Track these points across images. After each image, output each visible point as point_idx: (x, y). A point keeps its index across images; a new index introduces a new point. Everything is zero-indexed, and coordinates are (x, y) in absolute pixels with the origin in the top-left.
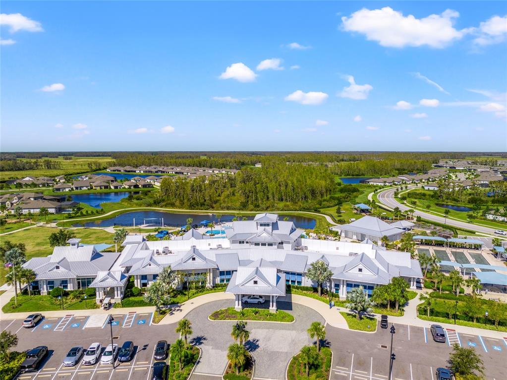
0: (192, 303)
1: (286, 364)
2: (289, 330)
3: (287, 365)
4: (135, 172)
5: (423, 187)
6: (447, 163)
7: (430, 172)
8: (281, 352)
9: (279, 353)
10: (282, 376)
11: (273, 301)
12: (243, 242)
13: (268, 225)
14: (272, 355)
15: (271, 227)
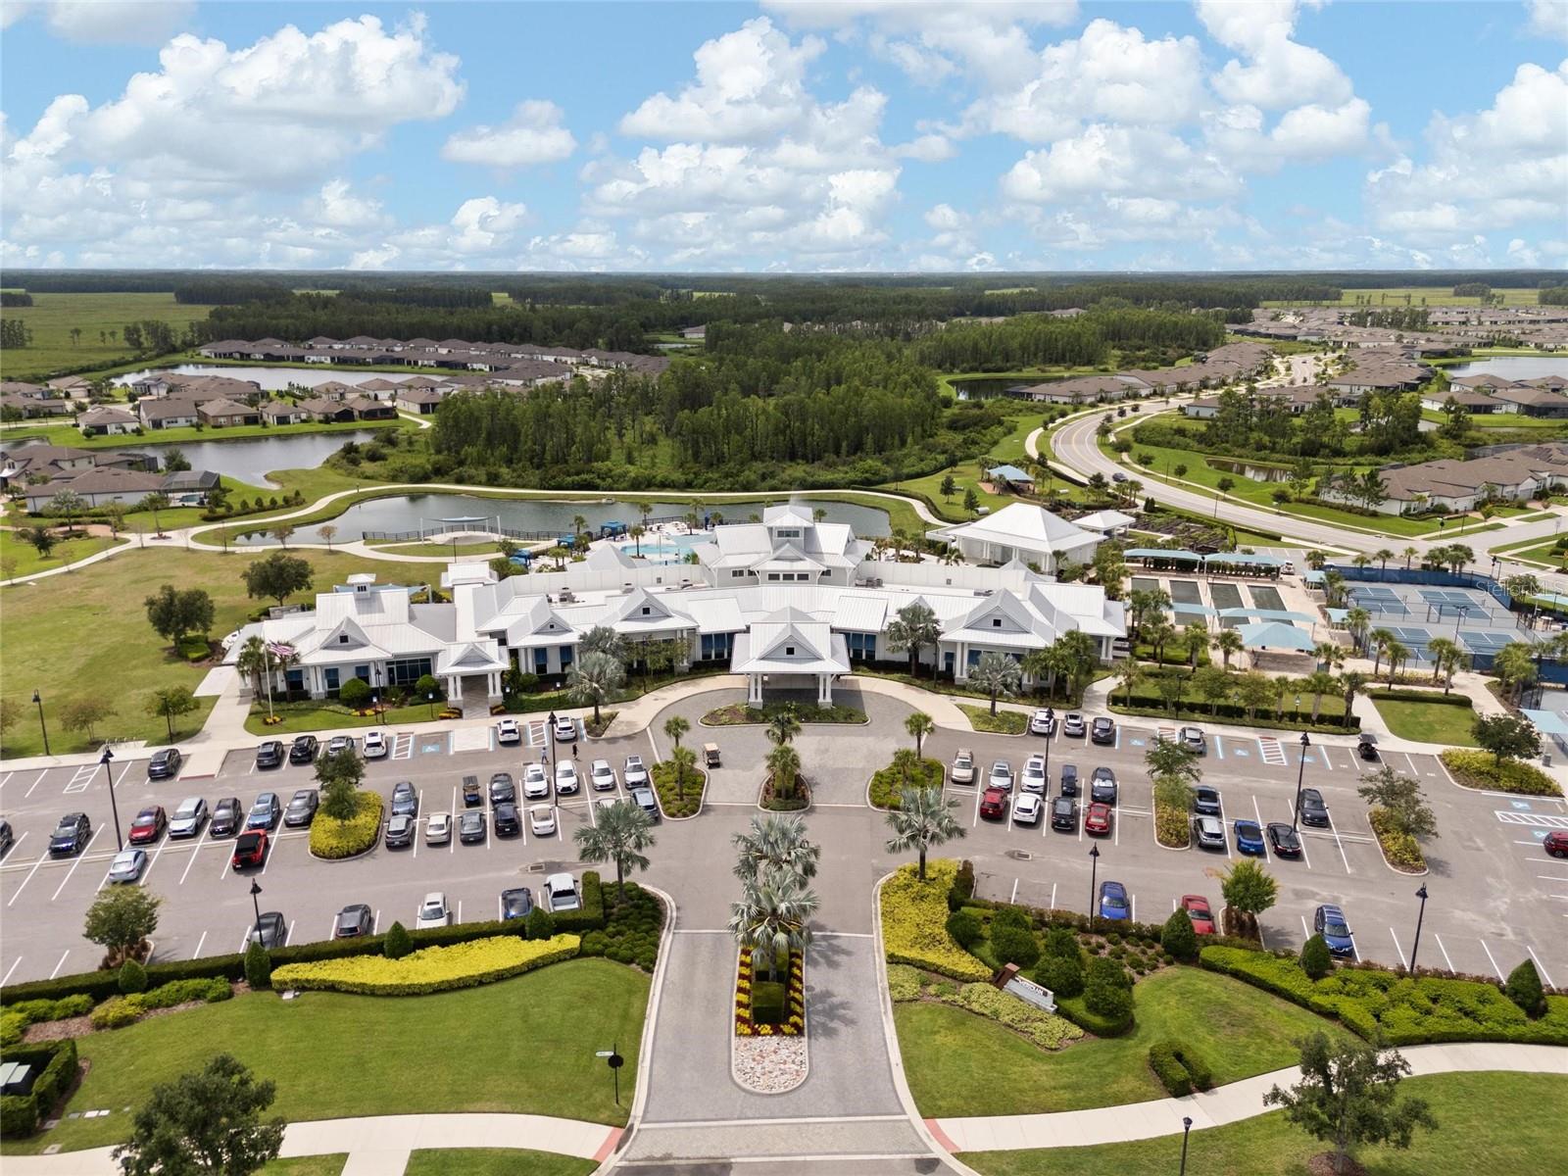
0: (657, 700)
1: (864, 785)
2: (861, 736)
3: (867, 784)
4: (301, 358)
5: (1181, 409)
8: (851, 768)
9: (847, 769)
10: (861, 800)
11: (825, 685)
12: (741, 573)
13: (796, 534)
14: (837, 774)
15: (801, 538)
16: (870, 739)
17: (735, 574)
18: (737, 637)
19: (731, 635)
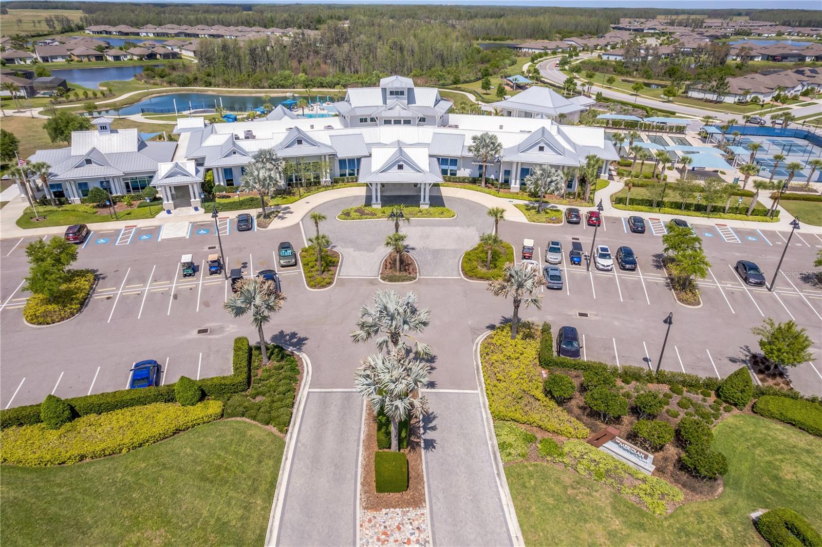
0: (308, 203)
1: (457, 261)
2: (451, 226)
3: (459, 261)
4: (138, 34)
5: (599, 56)
6: (630, 23)
7: (607, 35)
8: (447, 249)
9: (444, 250)
10: (455, 273)
11: (425, 192)
12: (366, 120)
13: (402, 93)
14: (436, 253)
15: (406, 96)
16: (458, 228)
17: (361, 120)
18: (363, 160)
19: (359, 160)
